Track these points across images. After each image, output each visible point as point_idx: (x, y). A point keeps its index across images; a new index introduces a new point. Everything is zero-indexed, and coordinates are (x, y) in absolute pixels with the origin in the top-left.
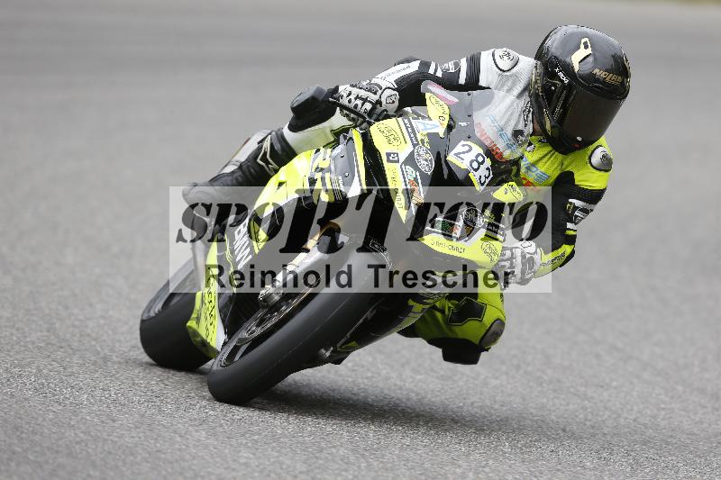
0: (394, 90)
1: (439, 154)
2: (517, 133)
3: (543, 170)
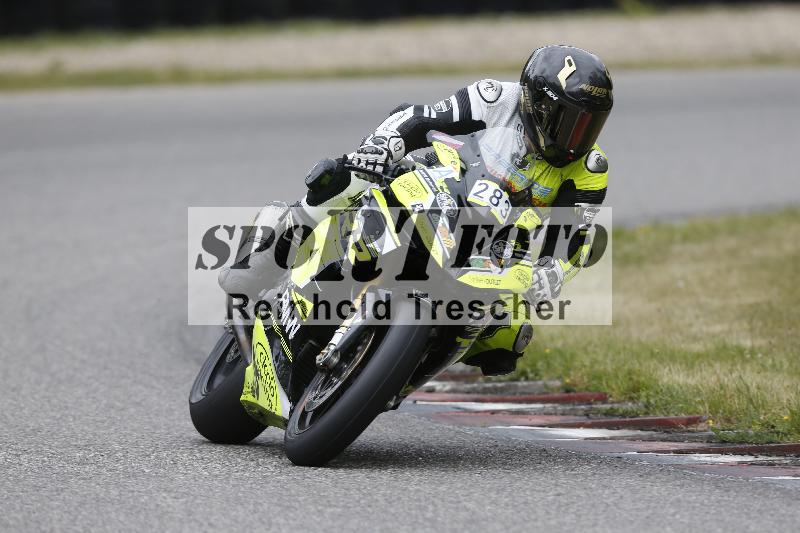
0: (398, 137)
1: (459, 197)
3: (545, 185)
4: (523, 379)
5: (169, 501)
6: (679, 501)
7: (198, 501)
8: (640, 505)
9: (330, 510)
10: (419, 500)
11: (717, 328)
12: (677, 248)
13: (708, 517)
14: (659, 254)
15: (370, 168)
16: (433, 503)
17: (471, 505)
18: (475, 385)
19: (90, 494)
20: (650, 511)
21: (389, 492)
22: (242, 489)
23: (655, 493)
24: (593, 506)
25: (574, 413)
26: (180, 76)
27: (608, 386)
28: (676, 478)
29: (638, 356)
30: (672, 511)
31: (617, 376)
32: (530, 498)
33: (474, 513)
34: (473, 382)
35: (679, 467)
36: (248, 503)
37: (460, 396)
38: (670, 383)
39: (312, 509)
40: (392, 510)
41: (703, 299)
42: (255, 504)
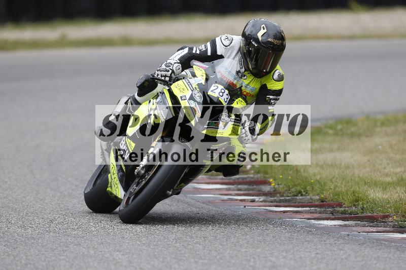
0: (178, 63)
1: (204, 92)
2: (238, 72)
3: (253, 86)
4: (300, 195)
5: (120, 256)
6: (379, 257)
7: (134, 257)
8: (359, 259)
9: (201, 261)
10: (246, 256)
11: (399, 170)
12: (378, 129)
13: (393, 265)
14: (369, 132)
15: (163, 78)
16: (253, 258)
17: (273, 259)
18: (276, 198)
19: (80, 253)
20: (363, 262)
21: (231, 252)
22: (157, 250)
23: (366, 253)
24: (335, 259)
25: (325, 212)
26: (126, 42)
27: (343, 199)
28: (377, 246)
29: (358, 184)
30: (375, 262)
31: (347, 194)
32: (303, 256)
33: (274, 263)
34: (274, 197)
35: (378, 240)
36: (160, 258)
37: (268, 204)
38: (374, 197)
39: (193, 261)
40: (233, 261)
41: (391, 155)
42: (164, 258)
